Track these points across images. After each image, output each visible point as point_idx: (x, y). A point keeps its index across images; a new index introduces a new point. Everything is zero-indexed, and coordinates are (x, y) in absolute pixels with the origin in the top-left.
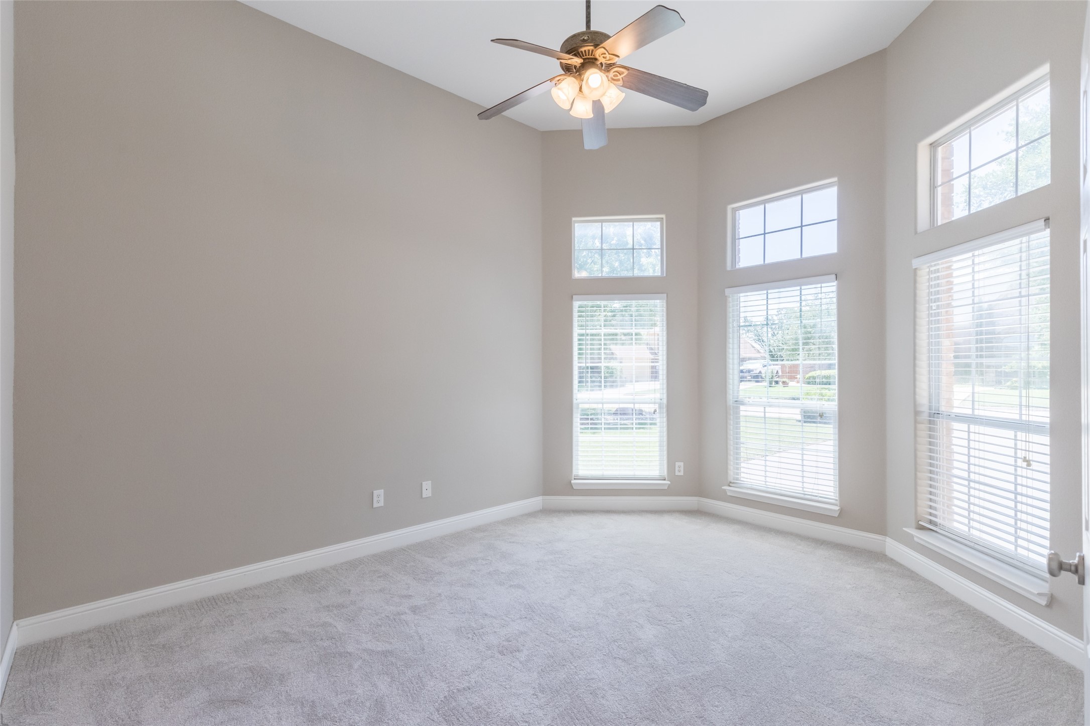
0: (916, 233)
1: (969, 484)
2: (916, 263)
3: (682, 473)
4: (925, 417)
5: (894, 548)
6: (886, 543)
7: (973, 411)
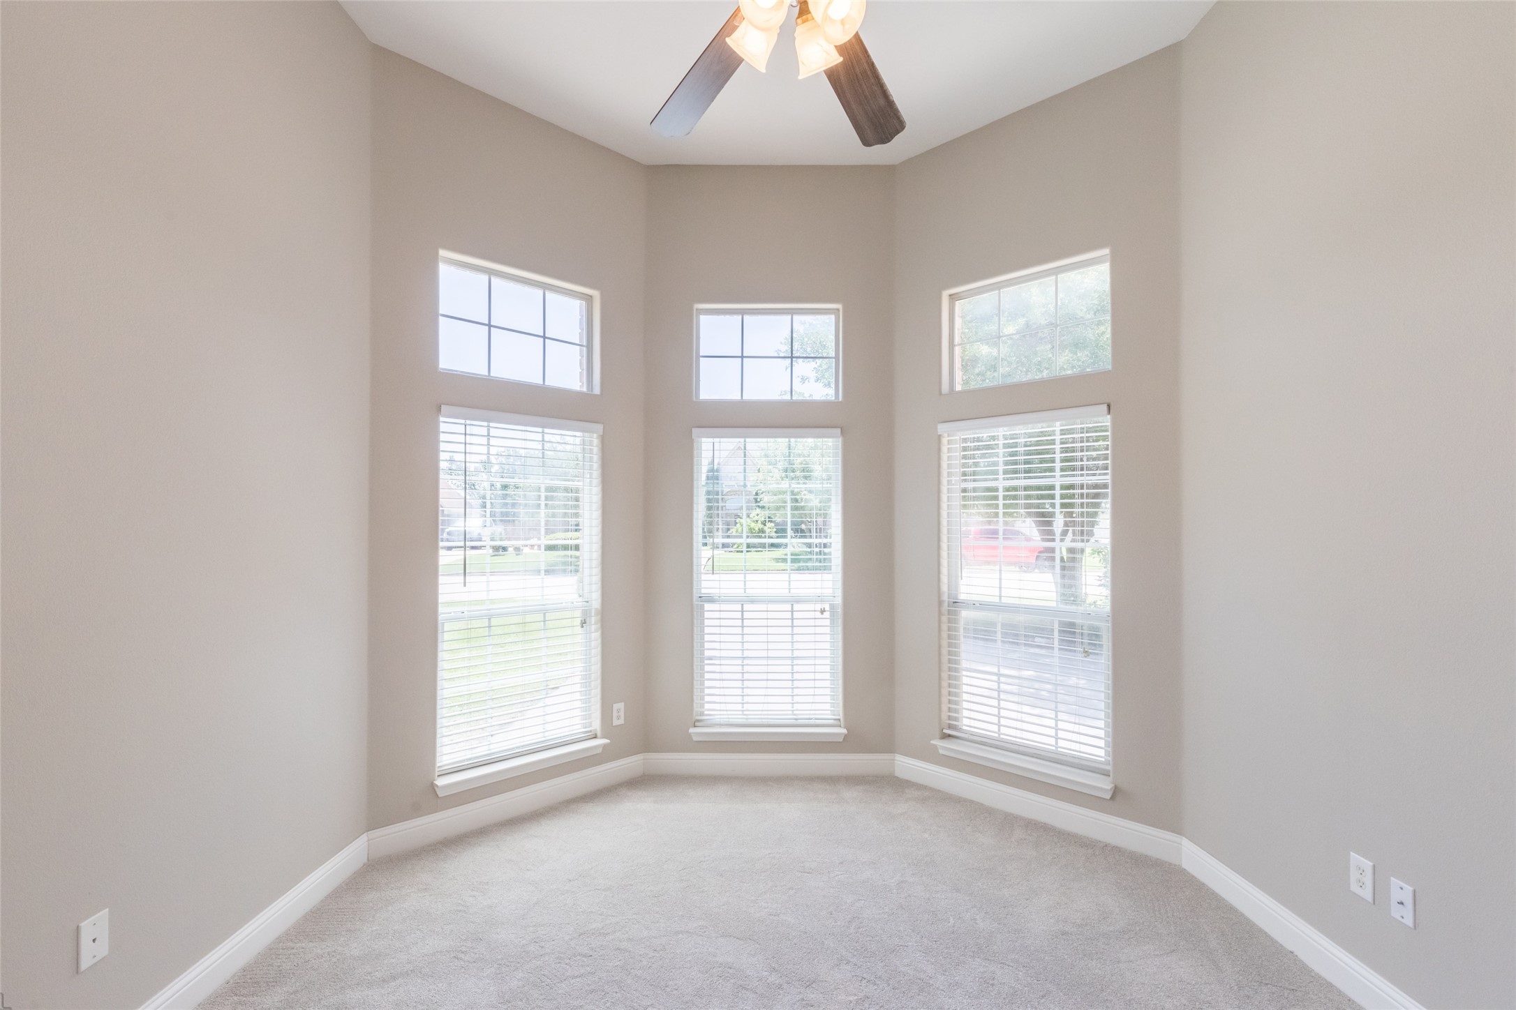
0: (940, 394)
1: (999, 679)
2: (942, 428)
3: (621, 721)
4: (945, 607)
5: (906, 766)
6: (896, 762)
7: (1000, 599)
